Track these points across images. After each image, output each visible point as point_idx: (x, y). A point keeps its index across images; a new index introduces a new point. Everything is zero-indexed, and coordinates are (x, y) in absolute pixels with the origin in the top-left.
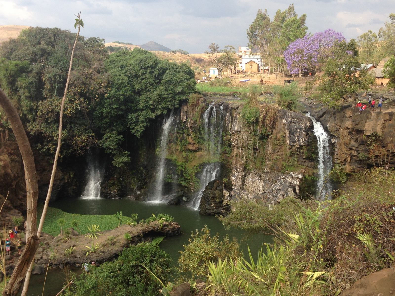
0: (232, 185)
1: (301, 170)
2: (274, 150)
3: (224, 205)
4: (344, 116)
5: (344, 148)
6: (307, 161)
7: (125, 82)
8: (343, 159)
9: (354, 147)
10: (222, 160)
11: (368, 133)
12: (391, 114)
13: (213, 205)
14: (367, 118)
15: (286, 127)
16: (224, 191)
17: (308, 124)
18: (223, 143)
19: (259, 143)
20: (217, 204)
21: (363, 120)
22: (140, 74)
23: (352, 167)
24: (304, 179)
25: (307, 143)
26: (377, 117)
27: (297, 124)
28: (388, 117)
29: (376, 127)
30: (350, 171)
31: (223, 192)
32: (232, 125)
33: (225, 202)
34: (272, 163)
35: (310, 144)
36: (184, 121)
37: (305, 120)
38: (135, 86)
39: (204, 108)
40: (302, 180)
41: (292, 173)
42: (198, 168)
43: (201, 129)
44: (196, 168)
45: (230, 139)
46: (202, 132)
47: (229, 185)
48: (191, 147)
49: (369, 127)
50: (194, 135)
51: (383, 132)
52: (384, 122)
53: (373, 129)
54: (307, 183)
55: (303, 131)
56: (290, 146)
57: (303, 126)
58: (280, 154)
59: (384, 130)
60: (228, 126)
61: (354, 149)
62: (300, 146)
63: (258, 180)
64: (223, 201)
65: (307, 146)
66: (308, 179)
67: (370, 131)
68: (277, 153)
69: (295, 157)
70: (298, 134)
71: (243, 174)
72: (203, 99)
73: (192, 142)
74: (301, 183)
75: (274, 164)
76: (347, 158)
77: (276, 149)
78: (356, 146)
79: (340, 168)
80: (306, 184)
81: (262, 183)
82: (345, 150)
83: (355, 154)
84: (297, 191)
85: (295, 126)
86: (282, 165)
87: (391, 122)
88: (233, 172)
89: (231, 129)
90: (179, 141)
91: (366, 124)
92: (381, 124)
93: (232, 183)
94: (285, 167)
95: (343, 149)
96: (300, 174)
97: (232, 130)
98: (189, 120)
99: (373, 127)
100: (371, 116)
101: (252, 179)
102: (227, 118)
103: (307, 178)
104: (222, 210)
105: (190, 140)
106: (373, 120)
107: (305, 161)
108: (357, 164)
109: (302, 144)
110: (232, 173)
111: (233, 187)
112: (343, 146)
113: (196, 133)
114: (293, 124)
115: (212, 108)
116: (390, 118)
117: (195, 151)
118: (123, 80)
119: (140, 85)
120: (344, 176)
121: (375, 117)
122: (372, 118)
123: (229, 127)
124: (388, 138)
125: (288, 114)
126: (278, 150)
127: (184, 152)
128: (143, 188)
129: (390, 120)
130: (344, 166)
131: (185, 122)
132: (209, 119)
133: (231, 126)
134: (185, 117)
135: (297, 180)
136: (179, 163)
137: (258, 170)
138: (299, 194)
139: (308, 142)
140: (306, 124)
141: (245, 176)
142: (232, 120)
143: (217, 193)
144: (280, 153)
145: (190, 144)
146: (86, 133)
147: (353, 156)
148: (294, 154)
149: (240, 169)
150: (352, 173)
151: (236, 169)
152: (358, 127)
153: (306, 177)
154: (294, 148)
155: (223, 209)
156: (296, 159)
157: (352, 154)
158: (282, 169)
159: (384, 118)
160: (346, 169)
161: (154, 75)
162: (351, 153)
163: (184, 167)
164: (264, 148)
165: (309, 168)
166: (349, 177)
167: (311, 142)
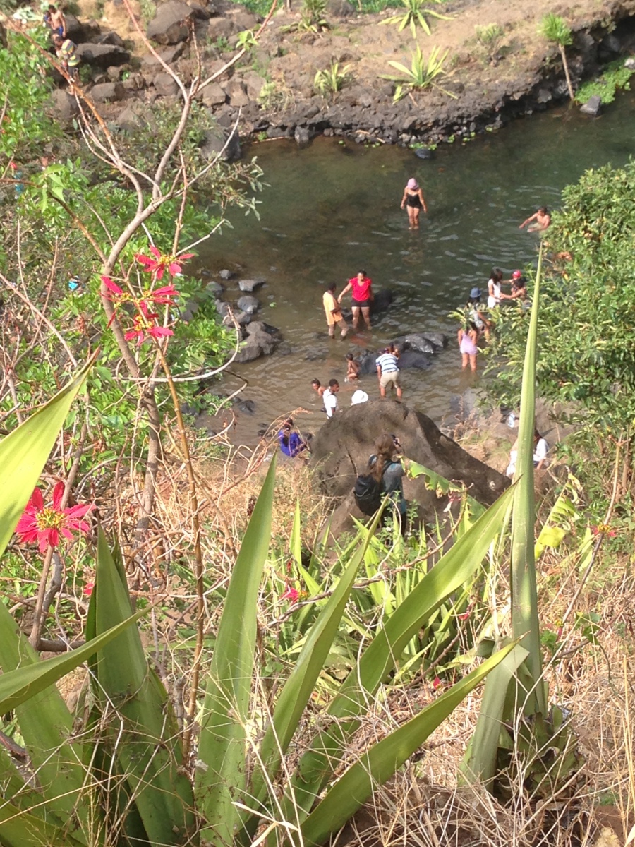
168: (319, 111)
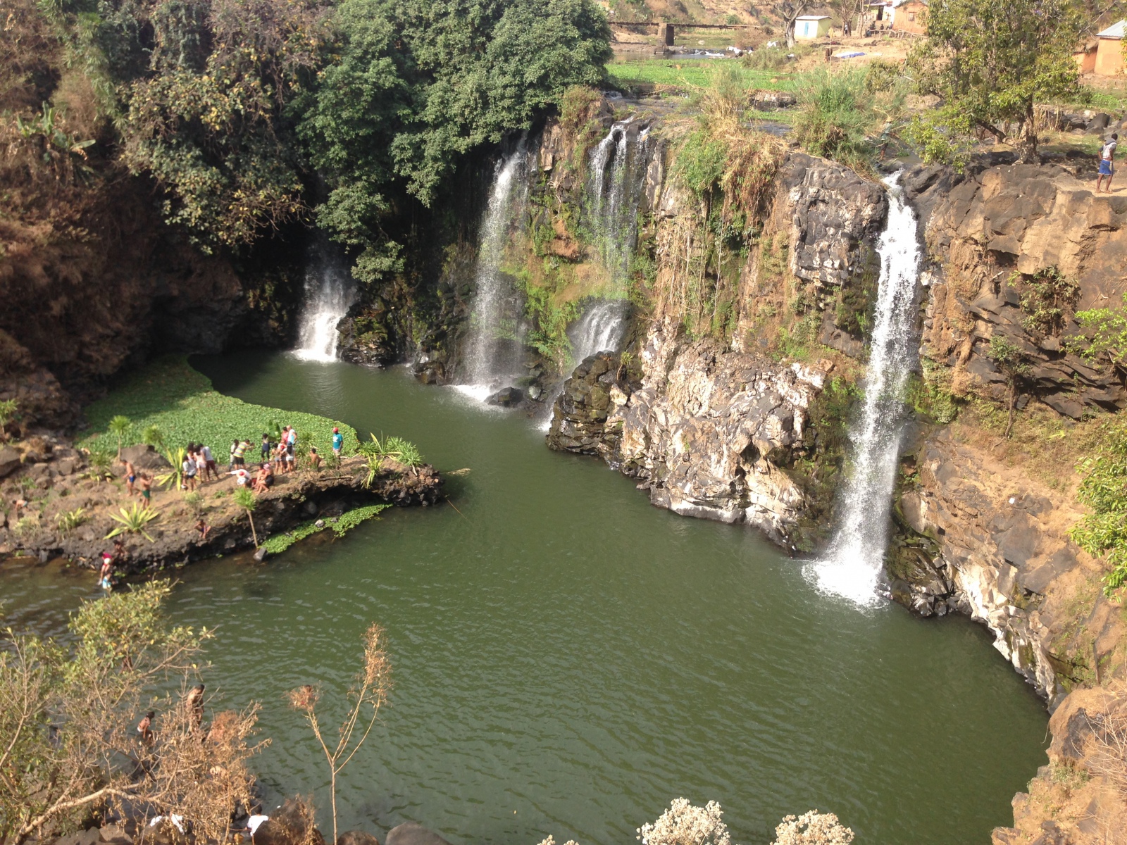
0: (643, 375)
1: (823, 361)
2: (761, 287)
3: (607, 430)
4: (975, 195)
5: (955, 308)
6: (844, 334)
7: (382, 39)
8: (944, 348)
9: (984, 309)
10: (634, 296)
11: (1028, 268)
12: (1118, 206)
13: (581, 425)
14: (1038, 212)
15: (795, 216)
16: (615, 391)
17: (868, 211)
18: (636, 248)
19: (723, 258)
20: (592, 424)
21: (1019, 218)
22: (431, 16)
23: (971, 376)
24: (825, 392)
25: (844, 275)
26: (1072, 211)
27: (834, 208)
28: (1105, 217)
29: (1060, 248)
30: (962, 391)
31: (611, 393)
32: (661, 193)
33: (611, 422)
34: (752, 324)
35: (855, 280)
36: (548, 168)
37: (859, 199)
38: (419, 53)
39: (595, 132)
40: (817, 393)
41: (796, 367)
42: (575, 310)
43: (585, 198)
44: (569, 308)
45: (653, 238)
46: (588, 206)
47: (635, 374)
48: (561, 249)
49: (1035, 245)
50: (568, 214)
51: (1081, 268)
52: (1089, 233)
53: (1046, 253)
54: (832, 405)
55: (844, 235)
56: (799, 280)
57: (848, 216)
58: (775, 302)
59: (1086, 264)
60: (652, 194)
61: (985, 315)
62: (825, 283)
63: (701, 373)
64: (605, 420)
65: (844, 287)
66: (835, 394)
67: (1037, 259)
68: (767, 295)
69: (811, 318)
70: (824, 244)
71: (673, 346)
72: (598, 104)
73: (565, 234)
74: (814, 403)
75: (759, 328)
76: (958, 344)
77: (767, 284)
78: (992, 308)
79: (934, 375)
80: (827, 409)
81: (712, 383)
82: (954, 315)
83: (986, 336)
84: (798, 426)
85: (824, 214)
86: (779, 336)
87: (1116, 236)
88: (650, 338)
89: (657, 206)
90: (533, 227)
91: (1029, 231)
92: (1079, 239)
93: (643, 368)
94: (784, 345)
95: (948, 313)
96: (817, 373)
97: (660, 208)
98: (559, 166)
99: (1050, 249)
100: (1053, 204)
101: (686, 367)
102: (650, 170)
103: (835, 389)
104: (600, 445)
105: (560, 228)
106: (1055, 220)
107: (839, 335)
108: (987, 370)
109: (830, 279)
110: (646, 340)
111: (643, 382)
112: (953, 302)
113: (572, 208)
114: (821, 206)
115: (617, 136)
116: (1113, 218)
117: (573, 260)
118: (376, 31)
119: (432, 50)
120: (948, 404)
121: (1064, 211)
122: (1055, 211)
123: (653, 199)
124: (1095, 292)
125: (813, 173)
126: (770, 288)
127: (546, 260)
128: (435, 348)
129: (1113, 229)
130: (946, 372)
131: (549, 173)
132: (608, 167)
133: (659, 197)
134: (550, 158)
135: (804, 390)
136: (533, 291)
137: (712, 340)
138: (800, 437)
139: (850, 273)
140: (859, 211)
141: (676, 353)
142: (664, 178)
143: (595, 392)
144: (775, 299)
145: (559, 238)
146: (278, 182)
147: (979, 339)
148: (809, 306)
149: (669, 331)
150: (969, 398)
151: (660, 330)
152: (1000, 243)
153: (833, 385)
154: (808, 287)
155: (604, 441)
156: (813, 324)
157: (976, 333)
158: (776, 347)
159: (1091, 217)
160: (950, 381)
161: (469, 20)
162: (972, 331)
163: (543, 303)
164: (739, 275)
165: (848, 359)
166: (959, 409)
167: (859, 276)
168: (55, 541)
